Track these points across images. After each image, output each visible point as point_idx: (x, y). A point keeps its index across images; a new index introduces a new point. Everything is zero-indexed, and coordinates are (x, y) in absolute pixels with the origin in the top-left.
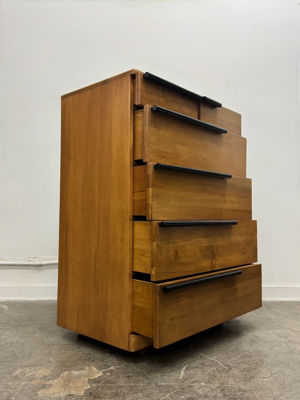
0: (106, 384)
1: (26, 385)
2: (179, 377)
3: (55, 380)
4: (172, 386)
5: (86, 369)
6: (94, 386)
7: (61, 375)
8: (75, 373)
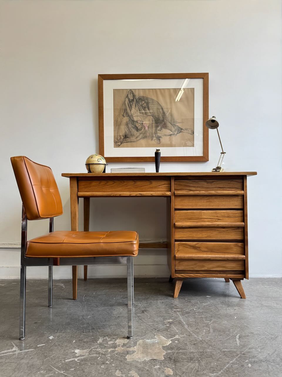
0: (179, 350)
1: (113, 351)
2: (237, 344)
3: (135, 347)
4: (235, 352)
5: (156, 338)
6: (169, 352)
7: (138, 343)
8: (149, 341)
